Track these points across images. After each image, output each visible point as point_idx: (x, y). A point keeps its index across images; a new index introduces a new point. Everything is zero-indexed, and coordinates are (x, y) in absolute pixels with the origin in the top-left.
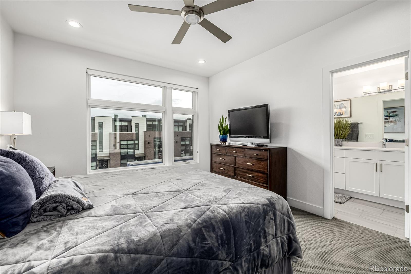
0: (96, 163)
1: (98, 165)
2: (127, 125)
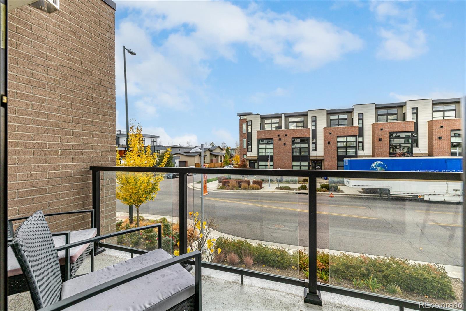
2: (346, 118)
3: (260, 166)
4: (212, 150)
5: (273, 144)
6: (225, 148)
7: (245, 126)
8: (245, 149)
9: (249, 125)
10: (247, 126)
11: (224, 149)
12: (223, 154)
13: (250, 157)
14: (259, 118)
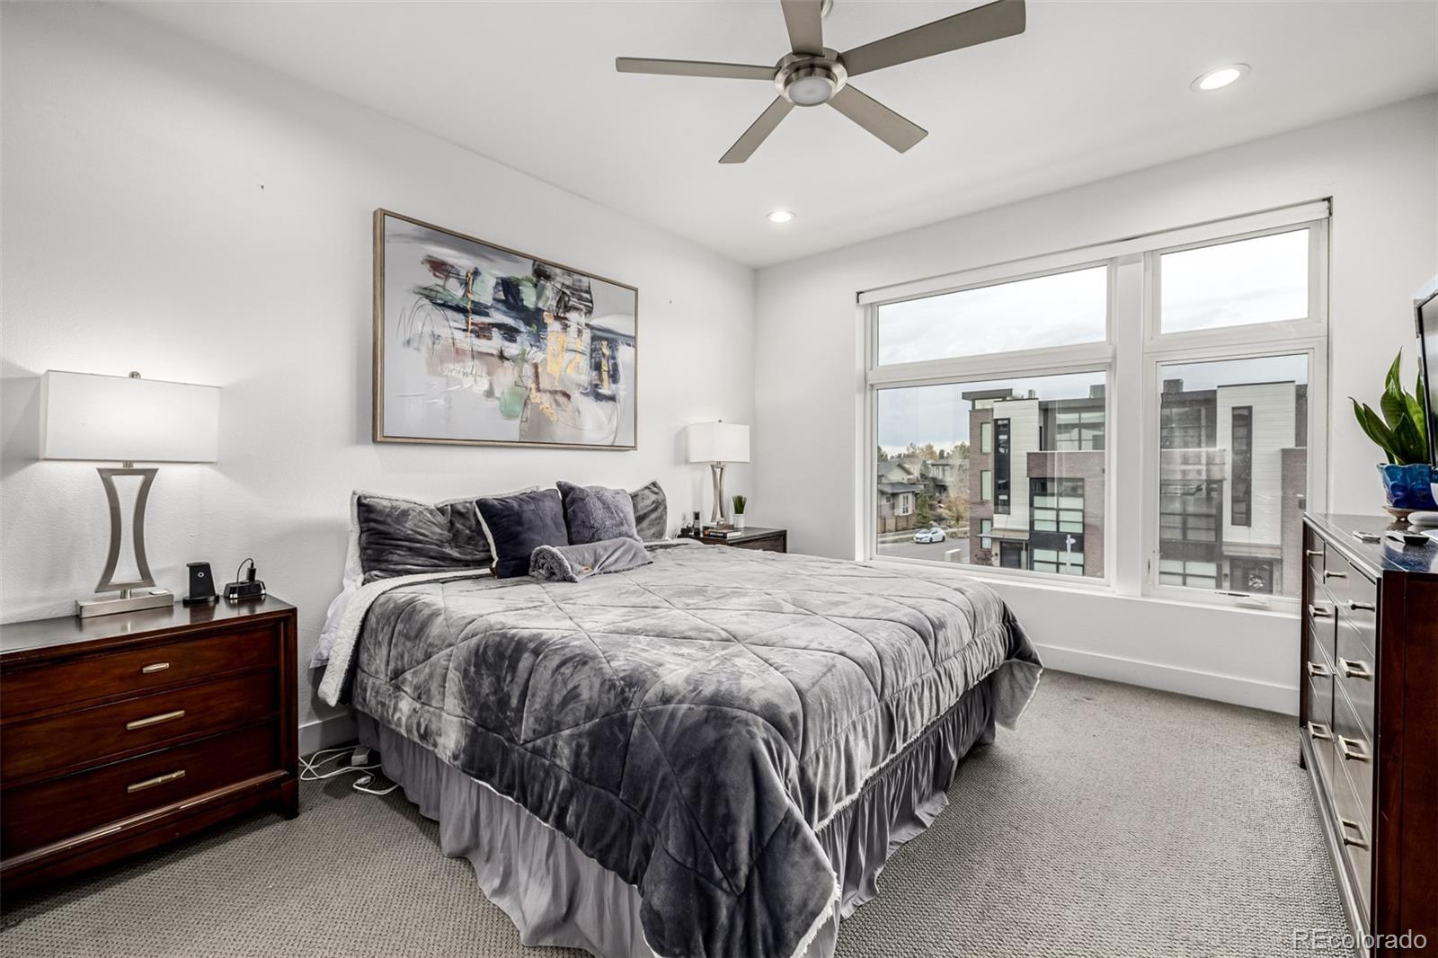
0: (1219, 568)
1: (1226, 575)
3: (1036, 564)
14: (1037, 410)
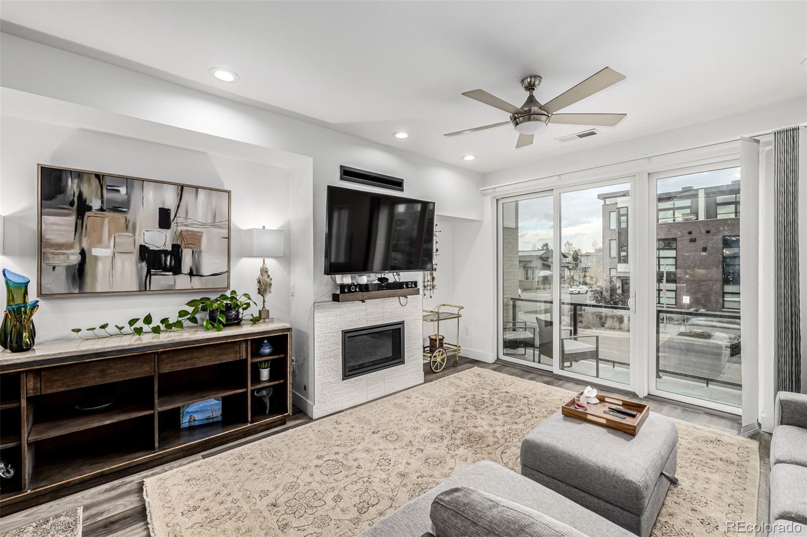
4: (546, 258)
5: (675, 249)
6: (571, 252)
7: (614, 216)
8: (614, 258)
9: (623, 215)
10: (619, 216)
11: (570, 254)
12: (567, 265)
13: (625, 272)
